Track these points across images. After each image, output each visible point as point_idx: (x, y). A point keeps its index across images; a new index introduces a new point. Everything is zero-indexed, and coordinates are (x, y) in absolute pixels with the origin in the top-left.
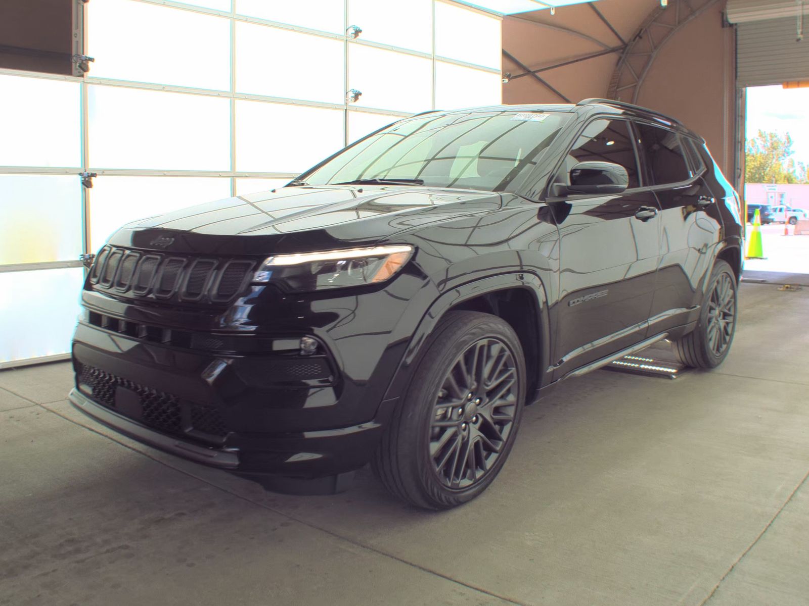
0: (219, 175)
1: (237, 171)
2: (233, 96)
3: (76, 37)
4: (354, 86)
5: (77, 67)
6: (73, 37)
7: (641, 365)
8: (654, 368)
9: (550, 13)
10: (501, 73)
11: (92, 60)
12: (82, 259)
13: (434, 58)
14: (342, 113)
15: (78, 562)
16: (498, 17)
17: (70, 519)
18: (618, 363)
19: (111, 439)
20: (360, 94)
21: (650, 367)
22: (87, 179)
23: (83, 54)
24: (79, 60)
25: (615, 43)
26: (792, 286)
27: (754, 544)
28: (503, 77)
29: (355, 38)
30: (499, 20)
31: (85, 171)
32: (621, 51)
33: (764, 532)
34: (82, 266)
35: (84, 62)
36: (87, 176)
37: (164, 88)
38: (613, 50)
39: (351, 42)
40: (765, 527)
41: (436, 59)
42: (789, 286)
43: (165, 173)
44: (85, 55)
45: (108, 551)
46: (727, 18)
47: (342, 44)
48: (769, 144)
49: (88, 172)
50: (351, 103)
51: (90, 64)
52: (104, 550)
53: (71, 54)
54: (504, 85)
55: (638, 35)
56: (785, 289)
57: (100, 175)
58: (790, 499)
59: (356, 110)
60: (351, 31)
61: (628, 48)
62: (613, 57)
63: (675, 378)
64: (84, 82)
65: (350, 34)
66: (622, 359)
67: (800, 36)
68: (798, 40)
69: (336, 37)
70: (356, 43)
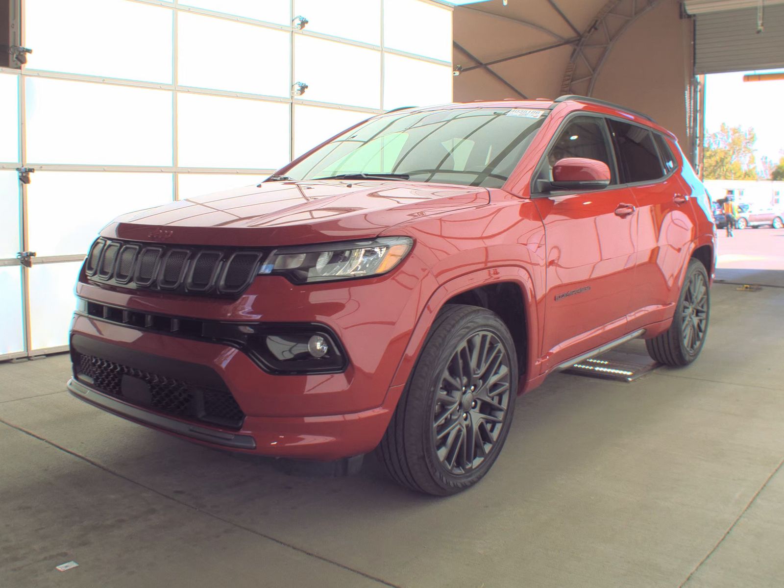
0: (161, 170)
1: (179, 166)
2: (175, 88)
3: (13, 28)
4: (300, 78)
5: (15, 59)
6: (10, 28)
7: (596, 367)
8: (609, 370)
9: (503, 3)
10: (452, 65)
11: (29, 51)
12: (19, 257)
13: (382, 50)
14: (288, 106)
15: (15, 570)
16: (448, 7)
17: (7, 526)
18: (580, 366)
19: (49, 443)
20: (307, 87)
21: (605, 370)
22: (24, 175)
23: (21, 45)
24: (16, 52)
25: (569, 34)
26: (752, 286)
27: (712, 552)
28: (454, 70)
29: (301, 28)
30: (449, 10)
31: (23, 167)
32: (577, 42)
33: (723, 540)
34: (19, 265)
35: (22, 53)
36: (24, 171)
37: (103, 81)
38: (567, 42)
39: (296, 33)
40: (723, 535)
41: (385, 51)
42: (748, 286)
43: (105, 168)
44: (23, 46)
45: (45, 559)
46: (685, 8)
47: (288, 35)
48: (730, 140)
49: (25, 167)
50: (297, 97)
51: (28, 55)
52: (42, 557)
53: (8, 45)
54: (455, 78)
55: (594, 27)
56: (744, 289)
57: (38, 170)
58: (749, 506)
59: (302, 104)
60: (298, 22)
61: (583, 39)
62: (568, 48)
63: (631, 381)
64: (21, 74)
65: (296, 24)
66: (584, 362)
67: (760, 28)
68: (759, 32)
69: (281, 28)
70: (303, 34)
